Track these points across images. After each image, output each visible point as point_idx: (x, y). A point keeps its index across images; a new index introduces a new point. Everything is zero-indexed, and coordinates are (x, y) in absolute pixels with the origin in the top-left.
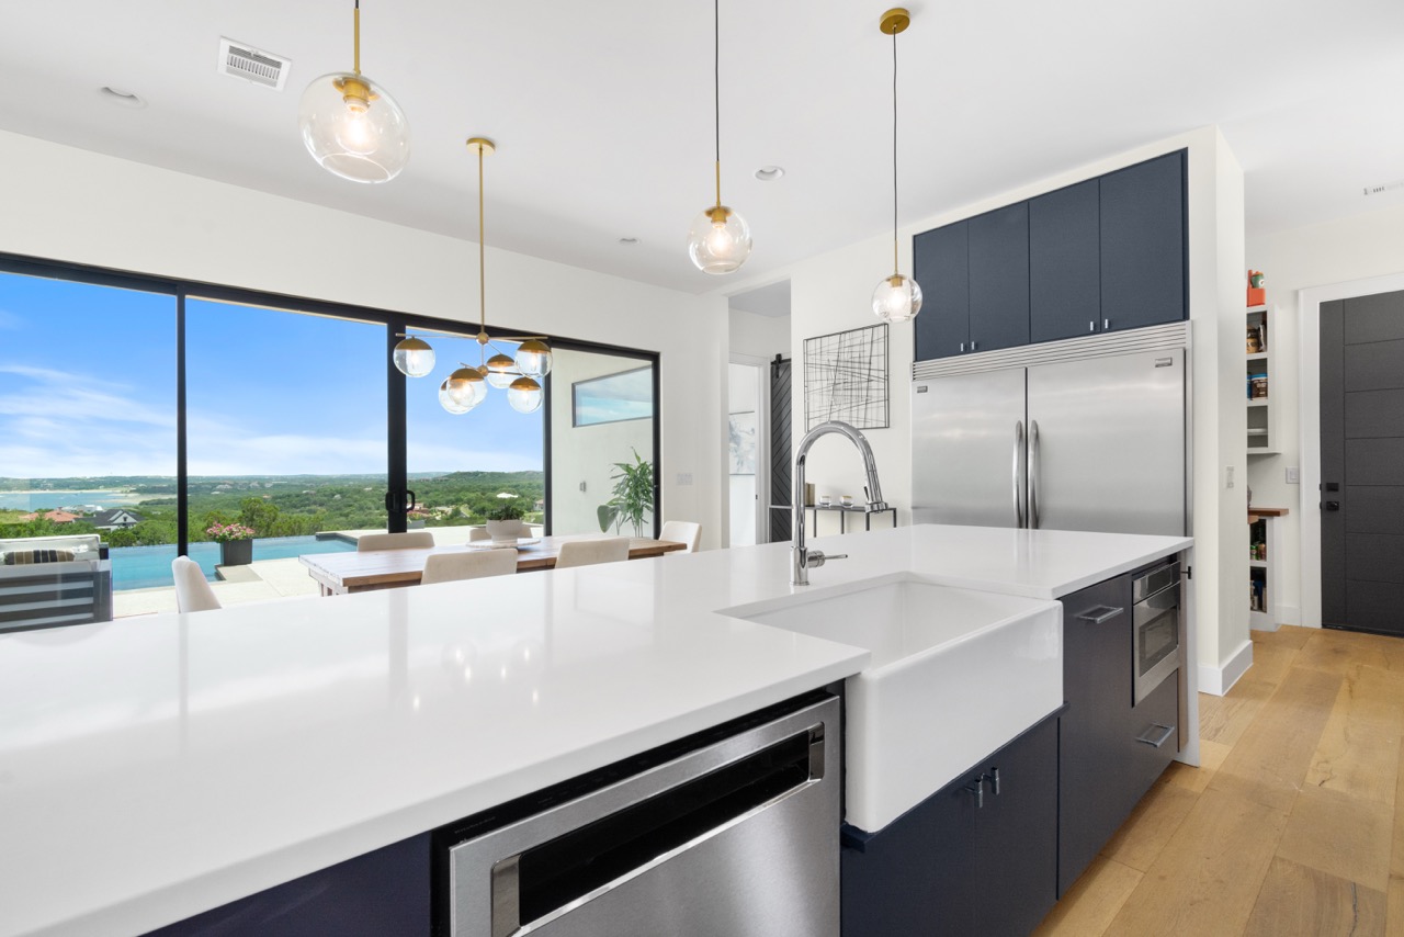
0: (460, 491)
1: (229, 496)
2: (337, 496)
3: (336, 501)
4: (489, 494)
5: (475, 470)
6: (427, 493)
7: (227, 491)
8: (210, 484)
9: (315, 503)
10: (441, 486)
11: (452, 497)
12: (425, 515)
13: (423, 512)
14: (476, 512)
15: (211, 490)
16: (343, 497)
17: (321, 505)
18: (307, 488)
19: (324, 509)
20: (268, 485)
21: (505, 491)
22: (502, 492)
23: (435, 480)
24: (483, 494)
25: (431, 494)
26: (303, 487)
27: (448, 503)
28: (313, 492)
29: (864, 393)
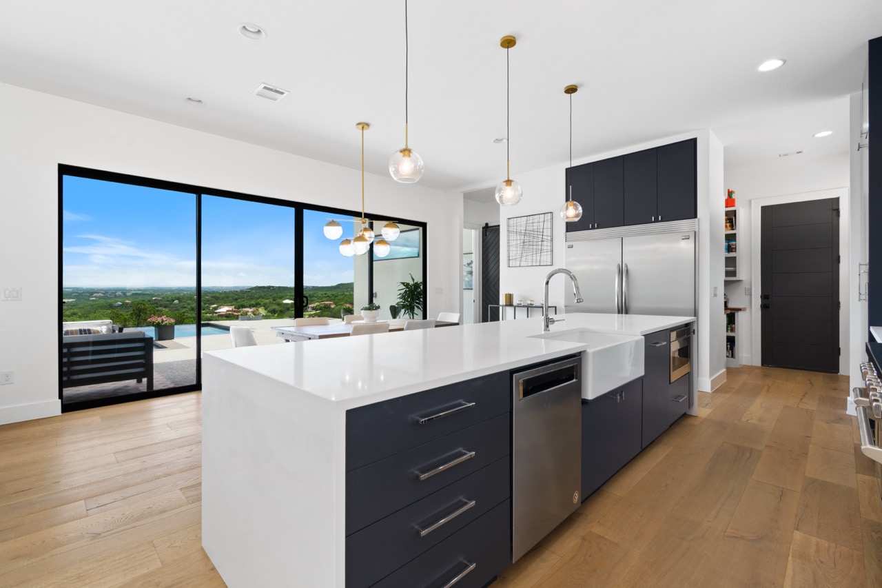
0: (258, 299)
1: (102, 302)
2: (176, 302)
3: (175, 304)
4: (279, 301)
5: (268, 285)
6: (236, 299)
7: (100, 297)
8: (89, 293)
9: (161, 306)
10: (246, 295)
11: (253, 302)
12: (235, 314)
13: (234, 311)
14: (269, 312)
15: (89, 297)
16: (180, 301)
17: (165, 307)
18: (155, 296)
19: (167, 310)
20: (128, 294)
21: (288, 299)
22: (286, 299)
23: (242, 291)
24: (274, 300)
25: (239, 300)
26: (153, 295)
27: (250, 306)
28: (159, 299)
29: (540, 247)
